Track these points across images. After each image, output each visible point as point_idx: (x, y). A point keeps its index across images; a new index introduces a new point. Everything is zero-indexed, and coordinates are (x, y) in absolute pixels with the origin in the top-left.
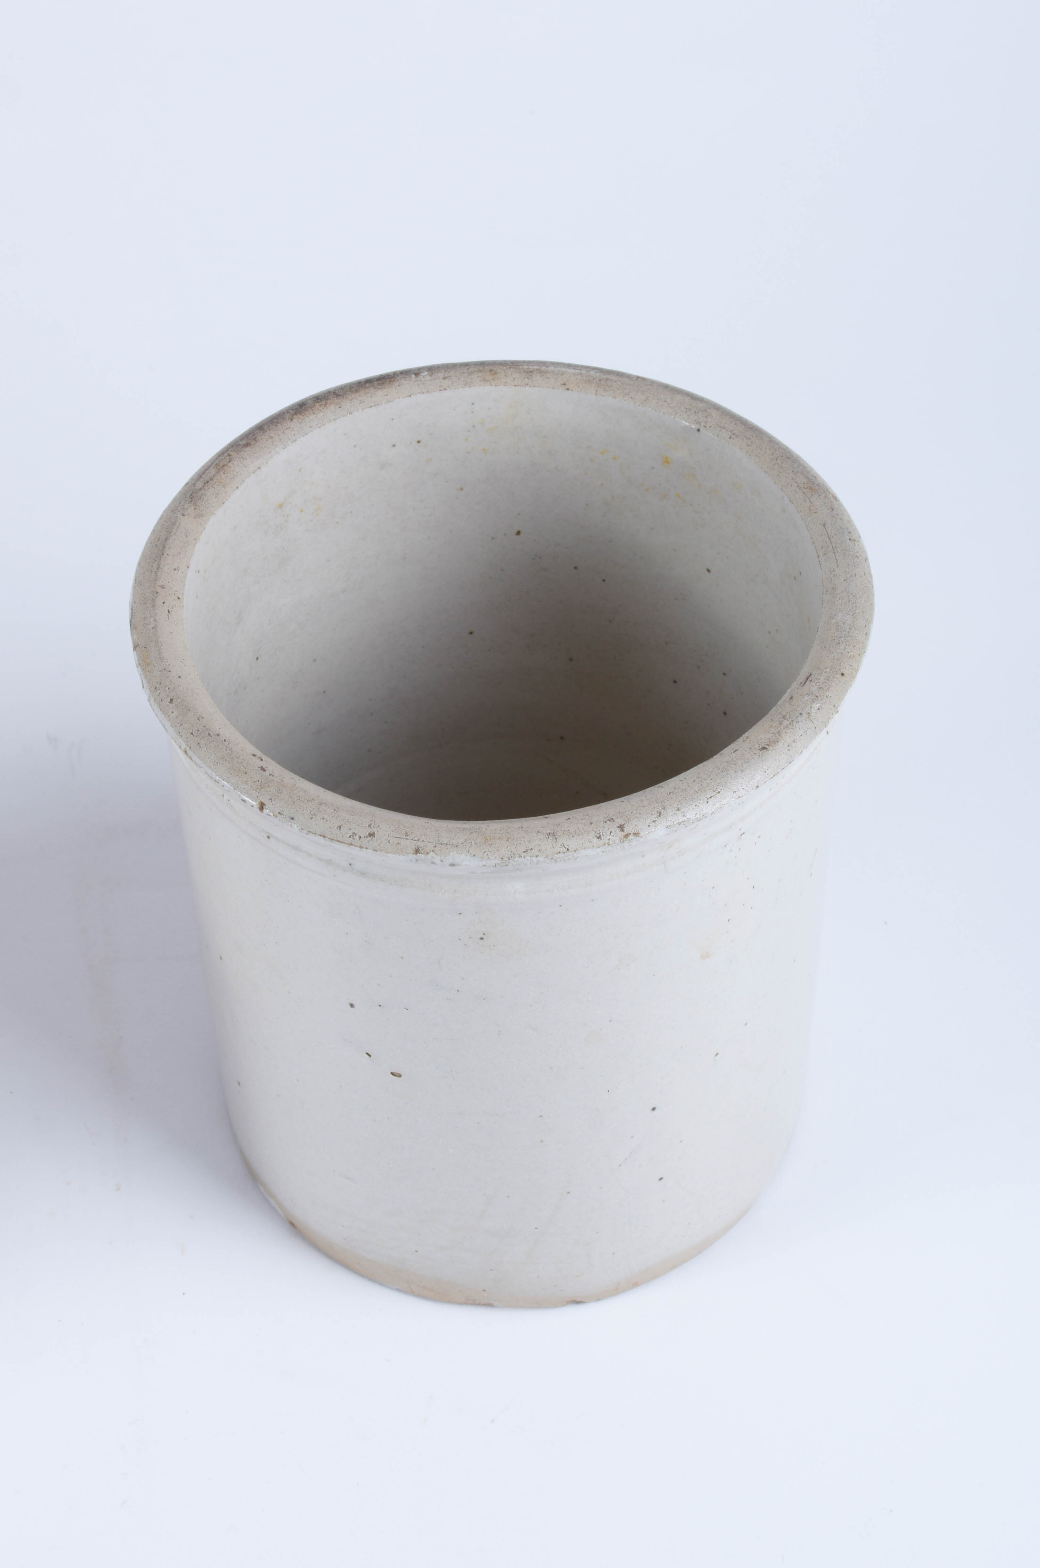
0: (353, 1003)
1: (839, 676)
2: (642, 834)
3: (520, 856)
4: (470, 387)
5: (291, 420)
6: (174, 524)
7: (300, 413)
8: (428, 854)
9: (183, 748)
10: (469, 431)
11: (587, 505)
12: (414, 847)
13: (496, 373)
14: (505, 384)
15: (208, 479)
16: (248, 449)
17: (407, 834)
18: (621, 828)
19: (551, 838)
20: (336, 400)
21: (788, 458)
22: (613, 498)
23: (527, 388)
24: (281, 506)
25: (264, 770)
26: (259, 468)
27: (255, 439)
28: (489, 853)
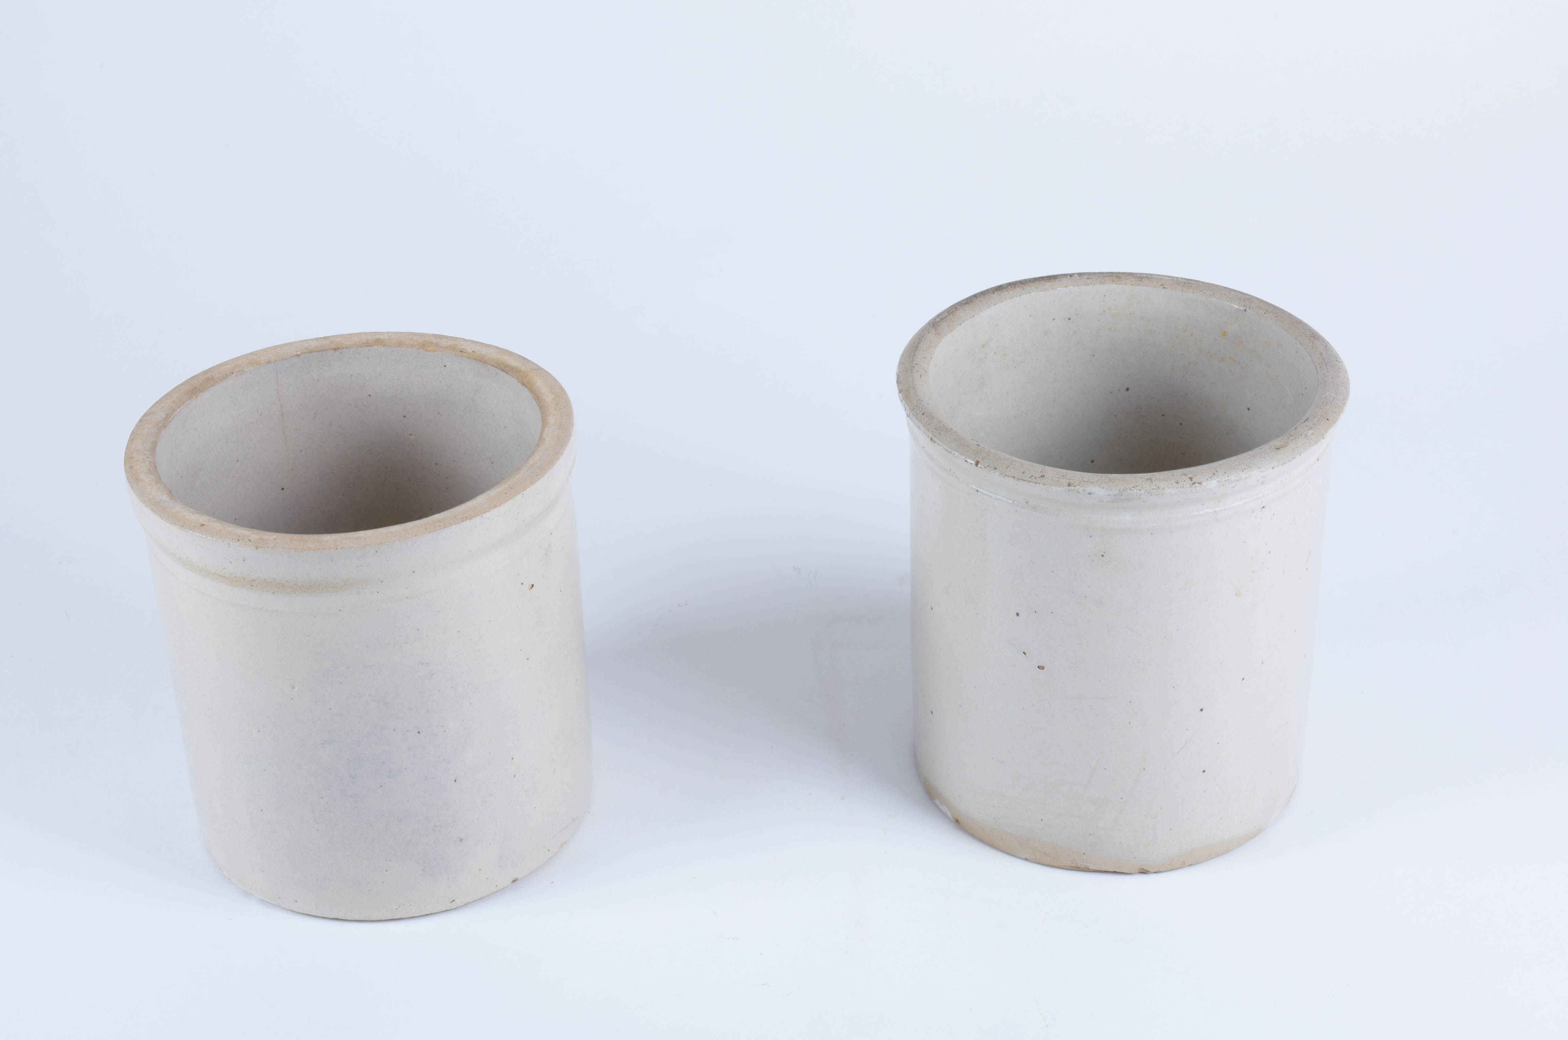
0: (1019, 612)
1: (1325, 420)
2: (1203, 484)
3: (1130, 490)
4: (1104, 284)
5: (994, 293)
6: (923, 337)
7: (999, 290)
8: (1076, 486)
9: (930, 437)
10: (1101, 314)
11: (1173, 369)
12: (1067, 483)
13: (1120, 278)
14: (1126, 284)
15: (943, 317)
16: (967, 305)
17: (1063, 476)
18: (1191, 479)
19: (1149, 481)
20: (1021, 286)
21: (1300, 323)
22: (1189, 363)
23: (1139, 286)
24: (983, 346)
25: (979, 446)
26: (973, 316)
27: (971, 301)
28: (1112, 487)
